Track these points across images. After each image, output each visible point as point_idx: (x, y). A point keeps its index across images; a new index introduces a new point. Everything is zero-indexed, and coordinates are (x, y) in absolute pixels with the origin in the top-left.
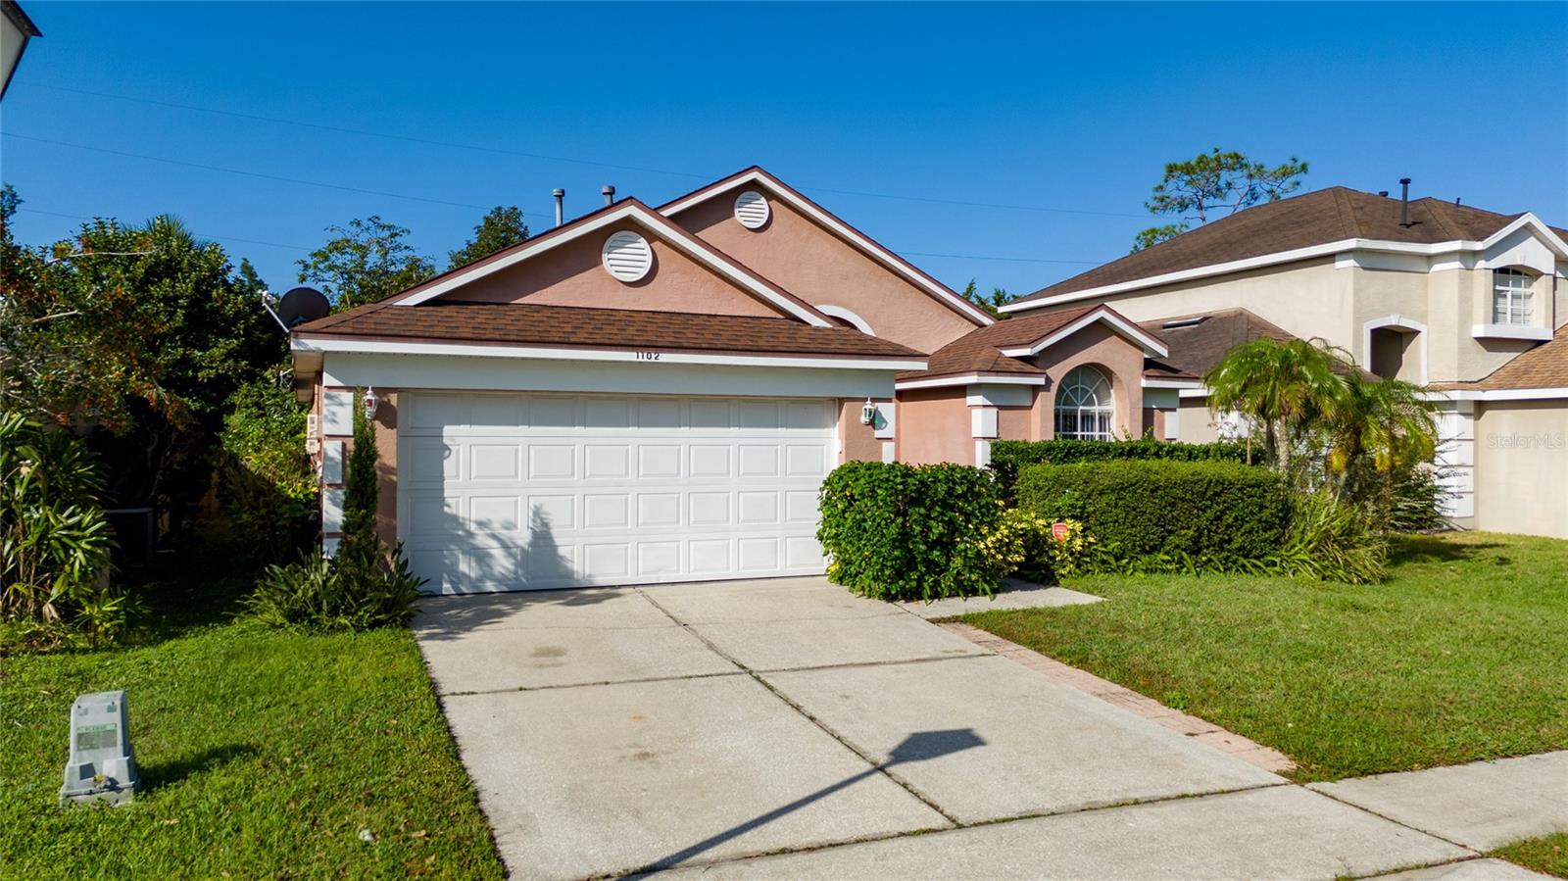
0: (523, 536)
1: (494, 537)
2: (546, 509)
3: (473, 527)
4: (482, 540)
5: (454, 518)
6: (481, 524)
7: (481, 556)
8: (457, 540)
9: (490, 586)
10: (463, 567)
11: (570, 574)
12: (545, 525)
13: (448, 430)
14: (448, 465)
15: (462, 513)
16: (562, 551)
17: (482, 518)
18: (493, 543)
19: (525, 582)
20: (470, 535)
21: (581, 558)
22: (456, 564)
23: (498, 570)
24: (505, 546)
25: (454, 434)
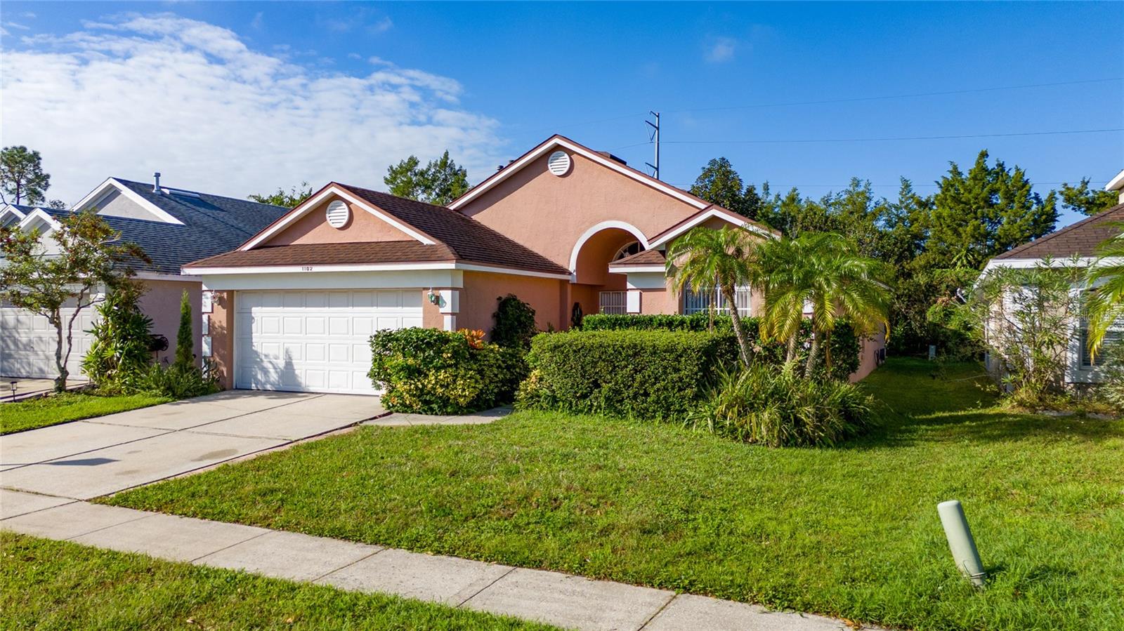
0: (281, 363)
1: (271, 362)
2: (291, 349)
3: (263, 357)
4: (266, 364)
5: (256, 352)
6: (266, 356)
7: (265, 372)
8: (257, 363)
9: (269, 387)
10: (259, 377)
11: (299, 385)
12: (290, 358)
13: (254, 309)
14: (254, 326)
15: (259, 351)
16: (297, 372)
17: (266, 353)
18: (270, 366)
19: (282, 387)
20: (262, 361)
21: (307, 376)
22: (256, 375)
23: (272, 379)
24: (275, 368)
25: (256, 311)
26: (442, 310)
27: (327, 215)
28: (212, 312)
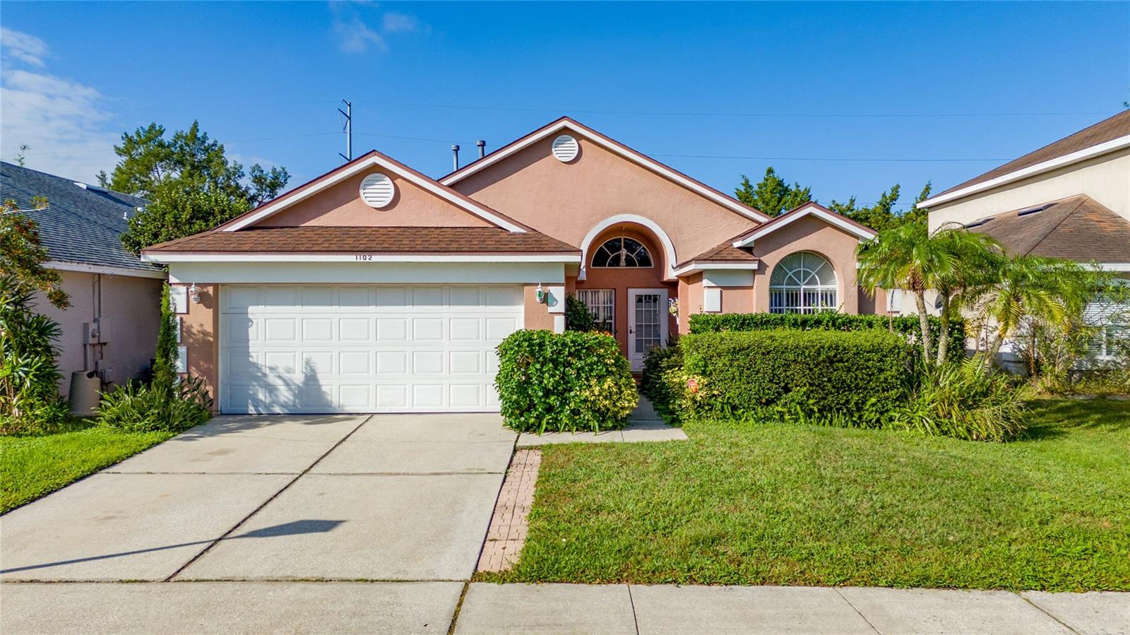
0: (298, 378)
1: (280, 377)
2: (313, 360)
3: (267, 371)
4: (272, 379)
5: (255, 365)
6: (271, 369)
7: (271, 389)
8: (257, 379)
9: (277, 410)
10: (261, 396)
11: (328, 404)
12: (313, 371)
13: (251, 309)
14: (252, 331)
15: (261, 362)
16: (324, 389)
17: (273, 365)
18: (279, 383)
19: (300, 409)
20: (265, 375)
21: (336, 392)
22: (255, 394)
23: (282, 399)
24: (287, 384)
25: (254, 311)
26: (551, 309)
27: (361, 191)
28: (188, 313)
